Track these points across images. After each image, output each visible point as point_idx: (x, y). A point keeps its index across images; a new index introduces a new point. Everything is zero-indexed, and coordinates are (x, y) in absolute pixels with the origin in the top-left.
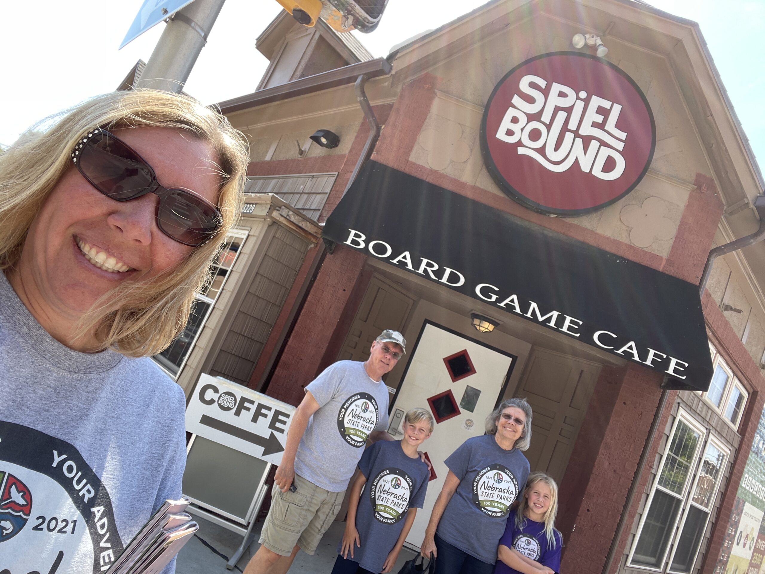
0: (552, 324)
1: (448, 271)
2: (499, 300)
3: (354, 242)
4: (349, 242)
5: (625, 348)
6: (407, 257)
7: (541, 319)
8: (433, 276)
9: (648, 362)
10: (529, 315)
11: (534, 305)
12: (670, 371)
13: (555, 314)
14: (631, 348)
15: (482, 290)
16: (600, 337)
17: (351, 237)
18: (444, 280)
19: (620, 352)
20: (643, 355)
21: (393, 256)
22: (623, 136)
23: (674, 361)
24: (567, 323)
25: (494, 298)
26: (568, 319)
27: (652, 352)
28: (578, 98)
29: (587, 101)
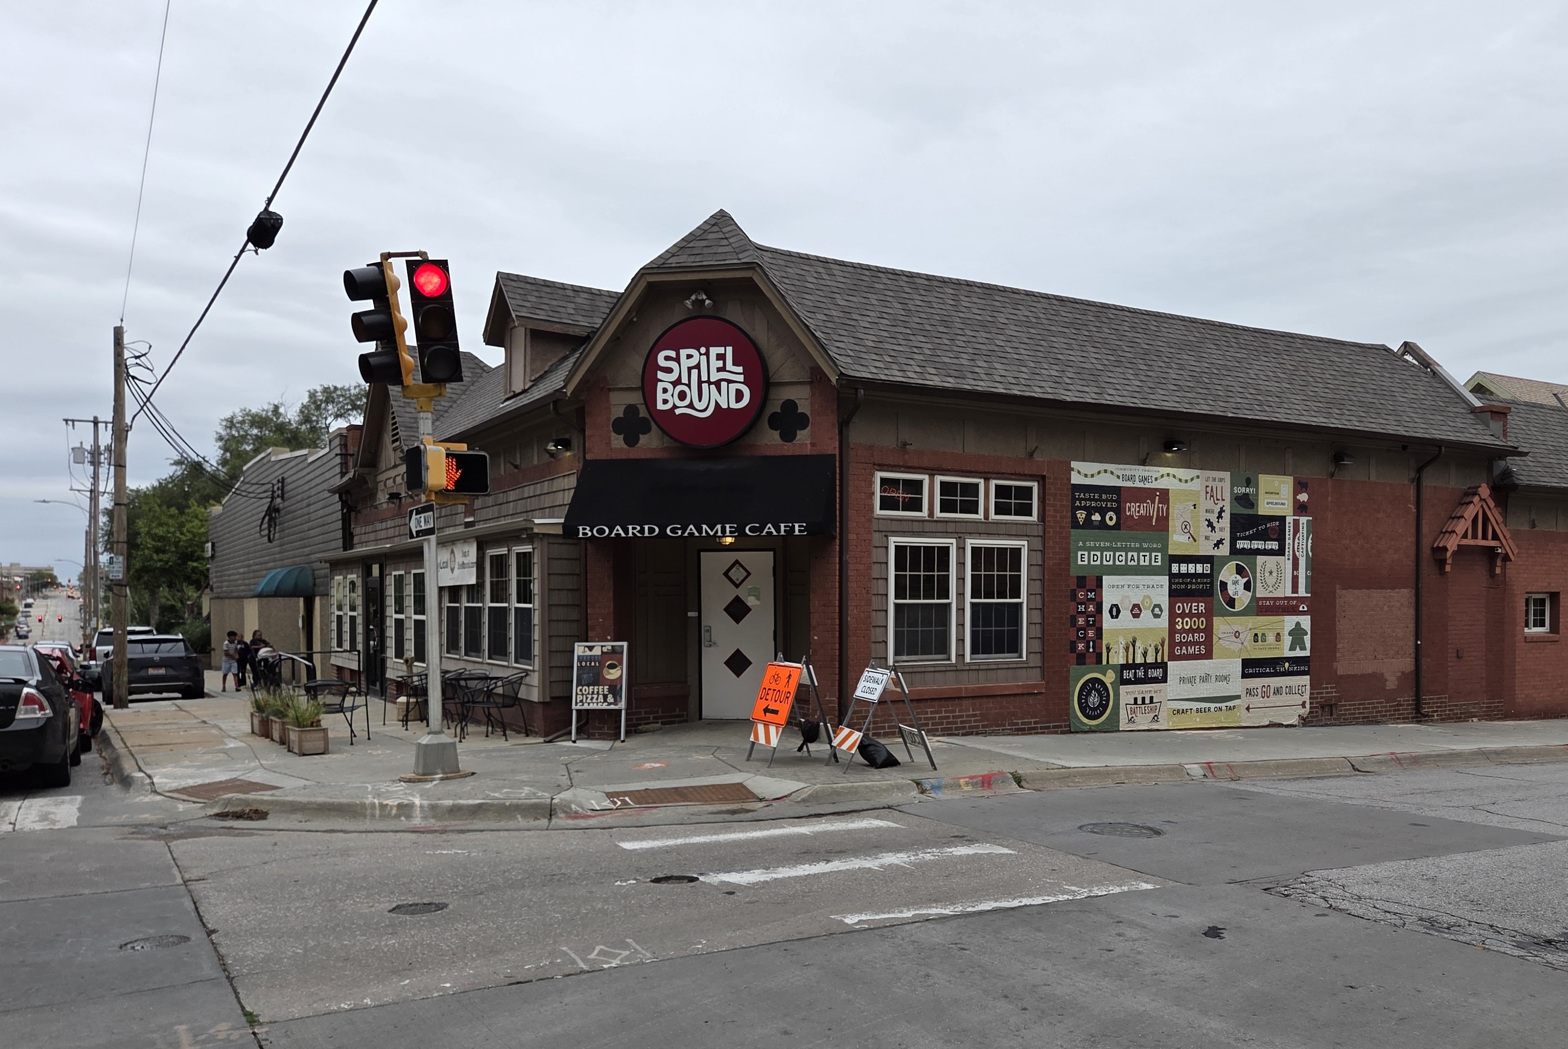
0: (719, 534)
1: (646, 527)
2: (683, 533)
3: (584, 534)
4: (581, 536)
5: (766, 530)
6: (619, 530)
7: (712, 533)
8: (639, 535)
9: (782, 533)
10: (704, 534)
11: (704, 527)
12: (797, 533)
13: (719, 527)
14: (769, 528)
15: (671, 531)
16: (750, 530)
17: (581, 531)
18: (646, 534)
19: (764, 533)
20: (778, 530)
21: (611, 533)
22: (740, 369)
23: (797, 525)
24: (728, 529)
25: (680, 532)
26: (728, 526)
27: (782, 525)
28: (701, 354)
29: (707, 354)
